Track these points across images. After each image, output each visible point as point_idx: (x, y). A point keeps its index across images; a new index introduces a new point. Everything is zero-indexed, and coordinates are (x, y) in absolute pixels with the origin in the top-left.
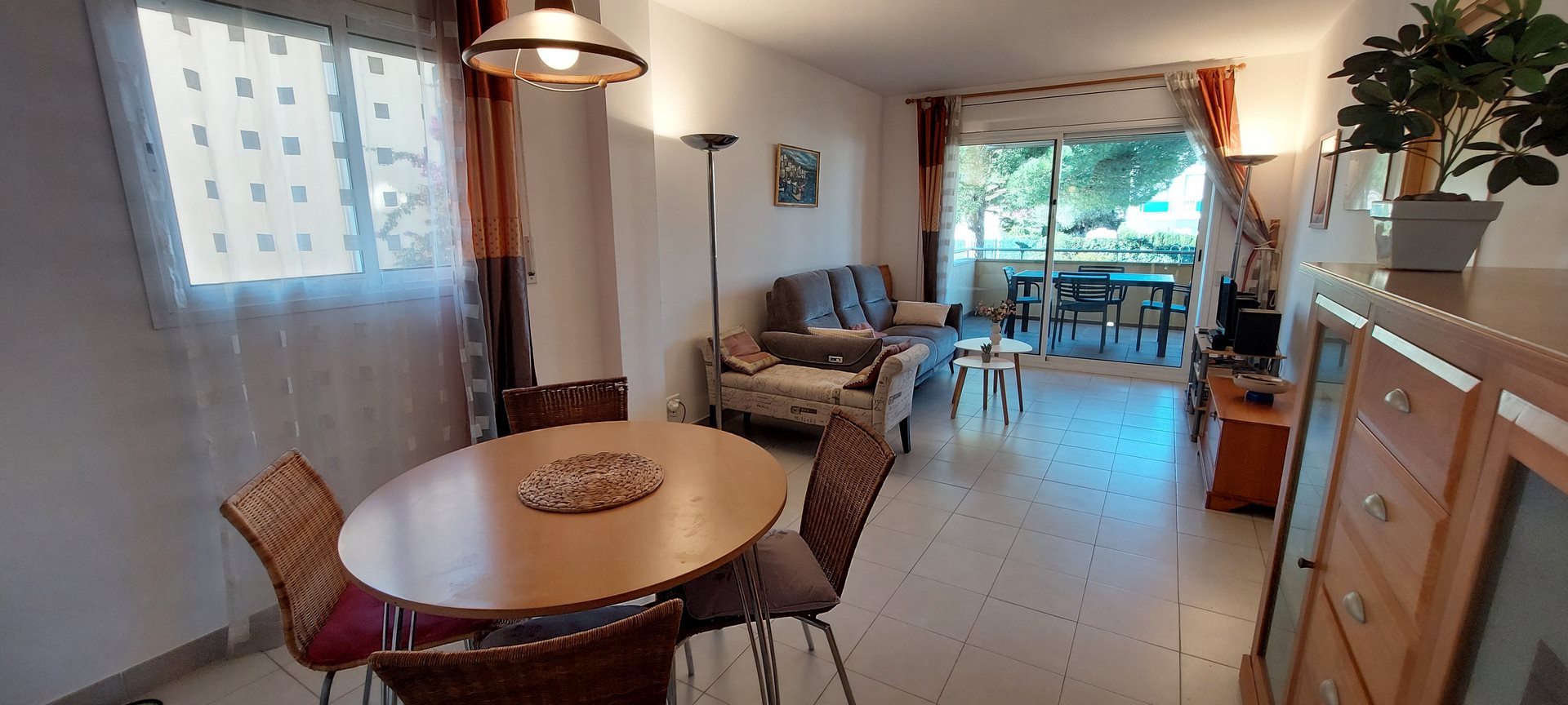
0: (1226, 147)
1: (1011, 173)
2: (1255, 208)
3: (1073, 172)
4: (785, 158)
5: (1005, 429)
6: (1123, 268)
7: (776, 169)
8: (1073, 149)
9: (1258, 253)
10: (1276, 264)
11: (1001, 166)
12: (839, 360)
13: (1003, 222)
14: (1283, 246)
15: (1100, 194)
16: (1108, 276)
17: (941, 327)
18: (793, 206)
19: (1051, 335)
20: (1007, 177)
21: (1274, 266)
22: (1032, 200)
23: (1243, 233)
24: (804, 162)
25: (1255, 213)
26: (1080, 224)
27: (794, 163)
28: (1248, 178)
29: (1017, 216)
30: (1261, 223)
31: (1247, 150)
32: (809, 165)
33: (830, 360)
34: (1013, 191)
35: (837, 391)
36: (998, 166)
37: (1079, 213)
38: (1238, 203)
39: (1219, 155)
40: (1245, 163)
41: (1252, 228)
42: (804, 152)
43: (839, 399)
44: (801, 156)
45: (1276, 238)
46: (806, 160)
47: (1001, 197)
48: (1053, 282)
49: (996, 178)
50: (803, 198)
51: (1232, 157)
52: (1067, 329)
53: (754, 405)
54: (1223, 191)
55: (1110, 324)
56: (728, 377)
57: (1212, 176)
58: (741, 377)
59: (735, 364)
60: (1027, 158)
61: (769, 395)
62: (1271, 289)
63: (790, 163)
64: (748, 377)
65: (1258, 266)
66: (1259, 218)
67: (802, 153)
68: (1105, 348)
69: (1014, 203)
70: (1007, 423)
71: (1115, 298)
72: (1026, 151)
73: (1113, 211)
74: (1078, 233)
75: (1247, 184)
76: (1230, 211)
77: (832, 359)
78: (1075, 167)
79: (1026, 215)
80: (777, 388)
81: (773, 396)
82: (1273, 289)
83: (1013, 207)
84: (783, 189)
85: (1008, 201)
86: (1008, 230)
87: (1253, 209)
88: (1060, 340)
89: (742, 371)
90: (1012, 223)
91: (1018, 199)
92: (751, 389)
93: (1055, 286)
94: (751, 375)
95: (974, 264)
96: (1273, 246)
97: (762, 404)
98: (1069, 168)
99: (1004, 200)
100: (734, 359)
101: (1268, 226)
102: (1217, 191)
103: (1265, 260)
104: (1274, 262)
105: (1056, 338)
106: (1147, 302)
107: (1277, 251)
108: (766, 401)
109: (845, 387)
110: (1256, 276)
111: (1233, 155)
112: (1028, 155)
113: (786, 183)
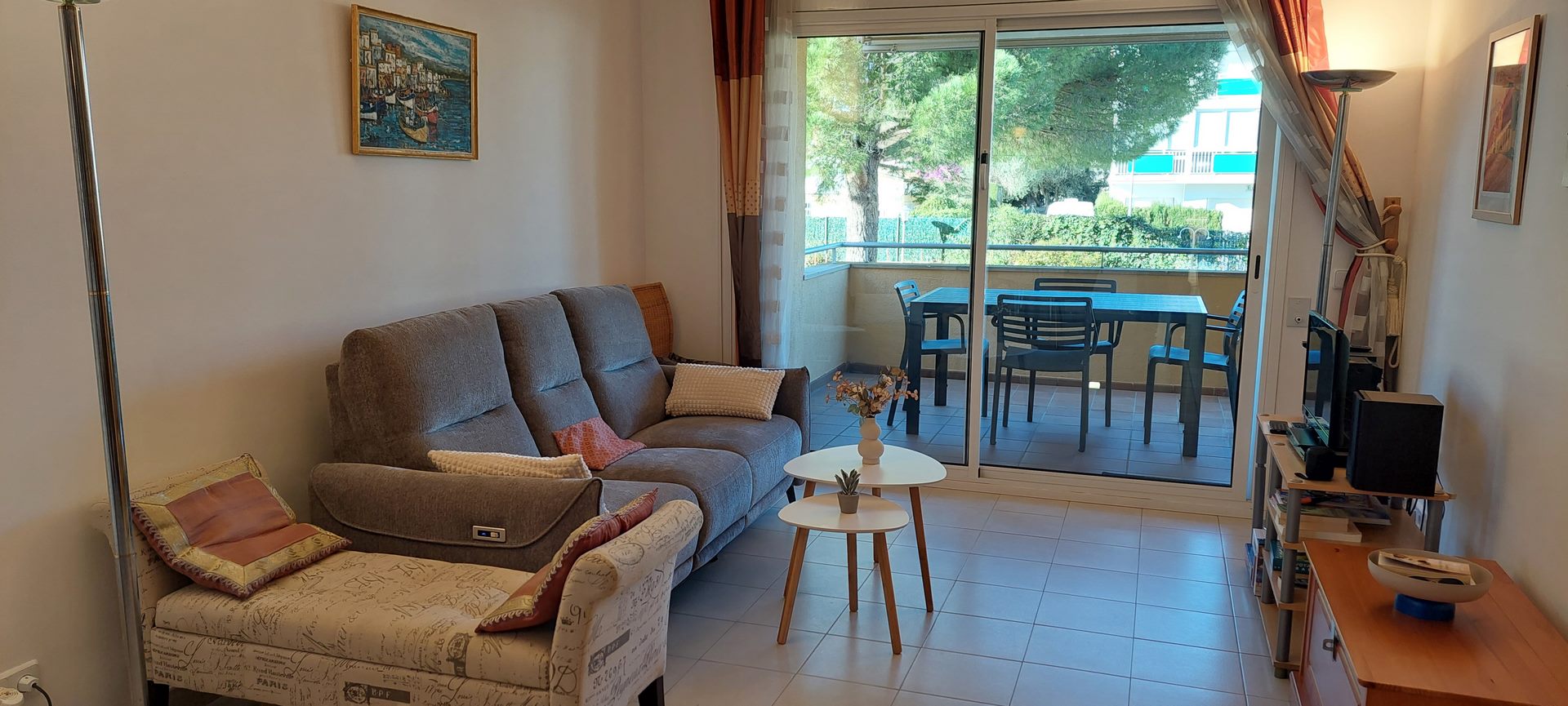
0: (1300, 53)
1: (918, 100)
2: (1357, 176)
3: (1022, 101)
4: (375, 40)
5: (895, 666)
6: (1113, 283)
7: (350, 66)
8: (1020, 61)
9: (1365, 263)
10: (1397, 285)
11: (901, 87)
12: (497, 533)
13: (911, 187)
14: (1407, 247)
15: (1065, 141)
16: (1088, 301)
17: (764, 420)
18: (405, 156)
19: (990, 413)
20: (912, 106)
21: (1393, 289)
22: (956, 150)
23: (1337, 226)
24: (429, 52)
25: (1356, 186)
26: (1036, 190)
27: (402, 53)
28: (1343, 117)
29: (933, 177)
30: (1367, 204)
31: (1338, 61)
32: (446, 60)
33: (476, 536)
34: (923, 133)
35: (462, 641)
36: (897, 87)
37: (1034, 172)
38: (1325, 165)
39: (1287, 68)
40: (1335, 87)
41: (1353, 216)
42: (430, 30)
43: (463, 664)
44: (424, 40)
45: (1395, 234)
46: (437, 49)
47: (902, 144)
48: (988, 313)
49: (892, 109)
50: (434, 137)
51: (1312, 73)
52: (1019, 394)
53: (250, 678)
54: (1297, 140)
55: (1094, 385)
56: (181, 605)
57: (1275, 110)
58: (215, 607)
59: (198, 571)
60: (945, 74)
61: (288, 654)
62: (1391, 333)
63: (390, 56)
64: (234, 604)
65: (1364, 288)
66: (1365, 195)
67: (426, 34)
68: (1089, 438)
69: (925, 153)
70: (897, 650)
71: (1103, 341)
72: (944, 62)
73: (1087, 170)
74: (1033, 205)
75: (1340, 128)
76: (1311, 180)
77: (480, 533)
78: (1024, 93)
79: (949, 174)
80: (308, 635)
81: (298, 656)
82: (1394, 334)
83: (923, 161)
84: (374, 115)
85: (916, 150)
86: (921, 200)
87: (1352, 178)
88: (1005, 424)
89: (218, 587)
90: (927, 188)
91: (932, 147)
92: (239, 639)
93: (993, 321)
94: (242, 598)
95: (844, 273)
96: (1389, 249)
97: (266, 677)
98: (1015, 94)
99: (908, 149)
100: (199, 558)
101: (1380, 210)
102: (1285, 141)
103: (1378, 280)
104: (1392, 280)
105: (997, 419)
106: (1159, 349)
107: (1398, 259)
108: (280, 669)
109: (481, 631)
110: (1363, 309)
111: (1314, 69)
112: (946, 70)
113: (383, 101)
